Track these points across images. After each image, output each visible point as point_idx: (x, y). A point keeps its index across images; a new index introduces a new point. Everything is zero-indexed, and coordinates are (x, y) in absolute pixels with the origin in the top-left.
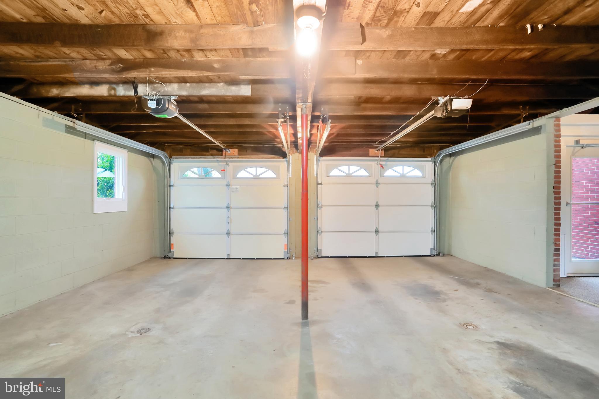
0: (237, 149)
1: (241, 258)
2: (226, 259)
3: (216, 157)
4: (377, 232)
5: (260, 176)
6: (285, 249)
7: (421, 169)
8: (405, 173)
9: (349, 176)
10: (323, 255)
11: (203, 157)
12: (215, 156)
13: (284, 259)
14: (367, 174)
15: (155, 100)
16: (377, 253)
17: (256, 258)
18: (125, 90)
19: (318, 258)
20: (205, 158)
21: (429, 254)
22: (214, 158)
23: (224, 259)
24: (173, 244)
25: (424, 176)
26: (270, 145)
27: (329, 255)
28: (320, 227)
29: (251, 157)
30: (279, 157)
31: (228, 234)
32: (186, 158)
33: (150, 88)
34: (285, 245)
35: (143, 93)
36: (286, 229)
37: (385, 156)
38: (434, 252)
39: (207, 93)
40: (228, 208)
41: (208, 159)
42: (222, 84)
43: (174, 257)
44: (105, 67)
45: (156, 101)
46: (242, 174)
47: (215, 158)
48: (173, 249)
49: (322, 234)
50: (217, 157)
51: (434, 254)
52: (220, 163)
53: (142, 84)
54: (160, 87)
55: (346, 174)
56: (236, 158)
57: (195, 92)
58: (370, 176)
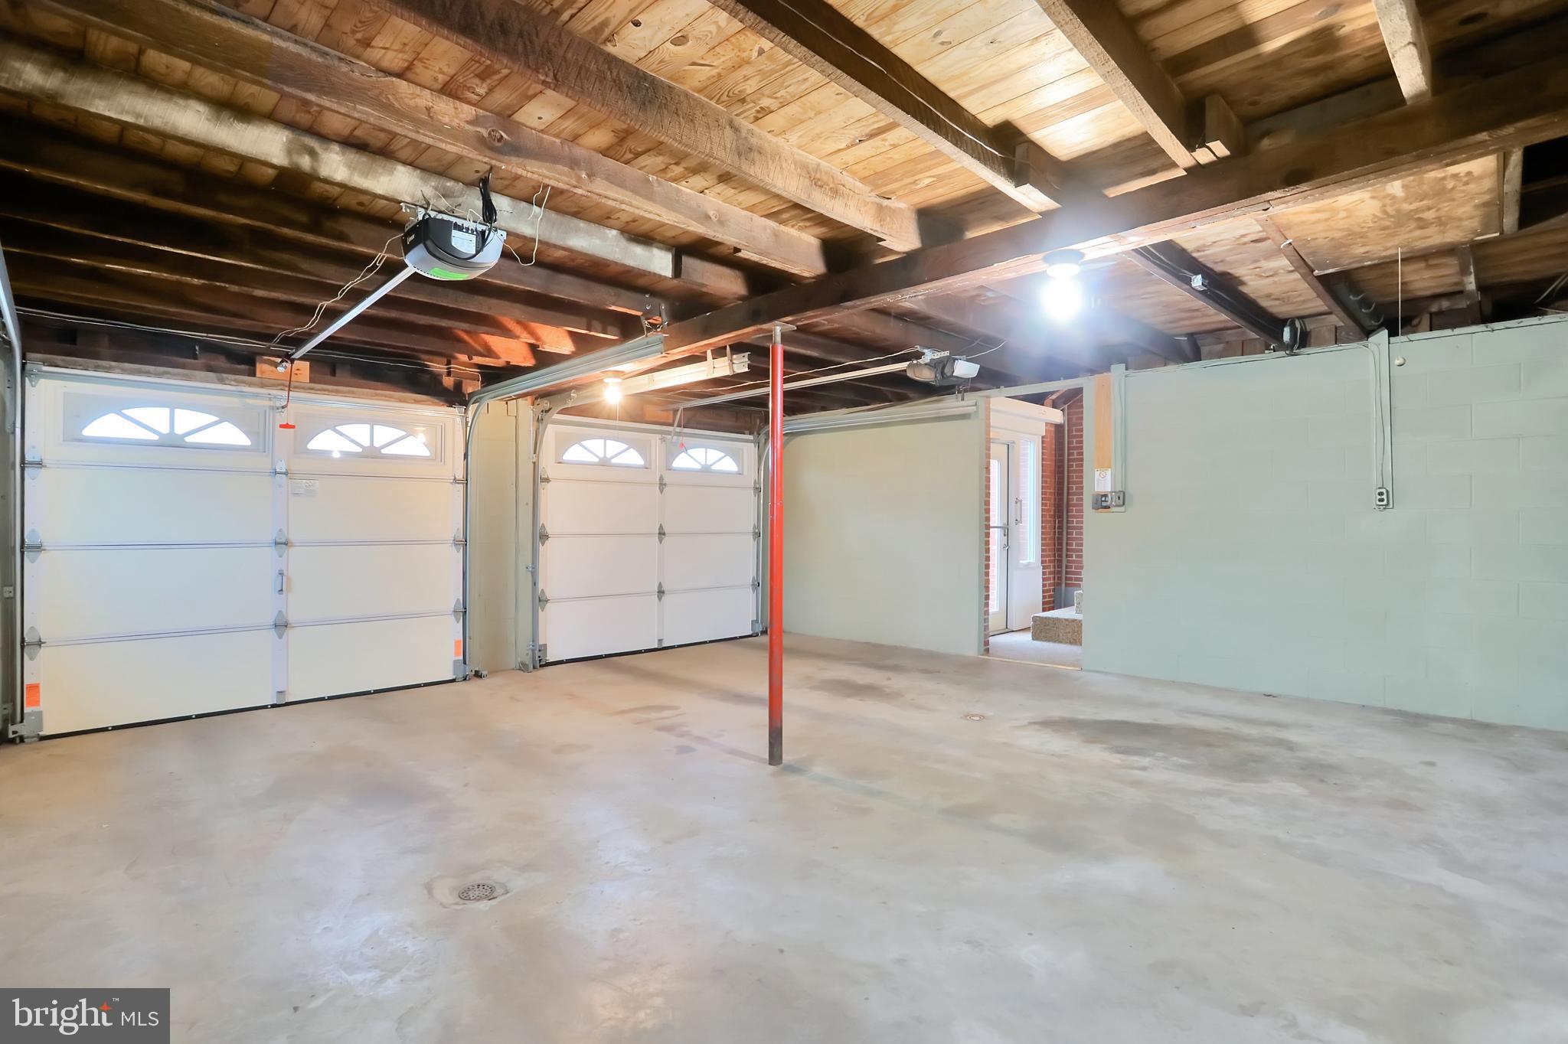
0: (308, 363)
1: (326, 695)
2: (273, 706)
3: (232, 380)
4: (661, 592)
5: (383, 451)
6: (457, 654)
7: (737, 457)
9: (604, 463)
10: (553, 659)
11: (177, 374)
12: (225, 375)
13: (452, 681)
14: (641, 462)
15: (472, 233)
16: (660, 641)
17: (372, 688)
18: (351, 167)
19: (541, 666)
20: (188, 378)
21: (750, 633)
22: (221, 381)
23: (265, 707)
26: (412, 364)
28: (543, 590)
29: (353, 393)
30: (436, 401)
31: (281, 626)
32: (97, 368)
33: (433, 187)
34: (458, 642)
35: (413, 197)
36: (458, 600)
38: (759, 628)
39: (582, 246)
40: (282, 544)
41: (196, 380)
42: (614, 232)
44: (457, 121)
45: (477, 235)
46: (326, 442)
47: (227, 382)
49: (548, 604)
50: (235, 380)
51: (757, 631)
52: (250, 401)
53: (408, 166)
54: (461, 195)
55: (599, 460)
56: (303, 388)
57: (554, 234)
58: (647, 466)
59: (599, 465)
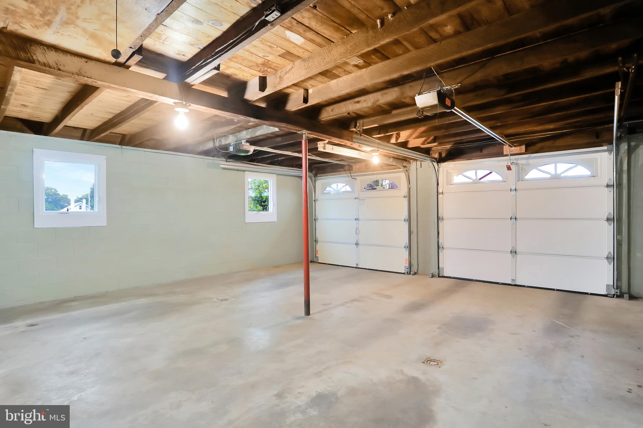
1: (367, 268)
2: (355, 268)
4: (514, 252)
6: (406, 263)
7: (588, 165)
8: (559, 172)
9: (476, 182)
10: (445, 275)
11: (338, 174)
13: (404, 273)
14: (501, 179)
17: (379, 269)
19: (439, 277)
21: (604, 292)
24: (317, 251)
25: (595, 175)
27: (452, 276)
28: (441, 243)
31: (357, 244)
32: (326, 176)
34: (406, 259)
36: (407, 242)
37: (526, 152)
40: (357, 220)
43: (319, 262)
48: (318, 254)
49: (444, 250)
55: (473, 181)
58: (505, 180)
59: (472, 183)
